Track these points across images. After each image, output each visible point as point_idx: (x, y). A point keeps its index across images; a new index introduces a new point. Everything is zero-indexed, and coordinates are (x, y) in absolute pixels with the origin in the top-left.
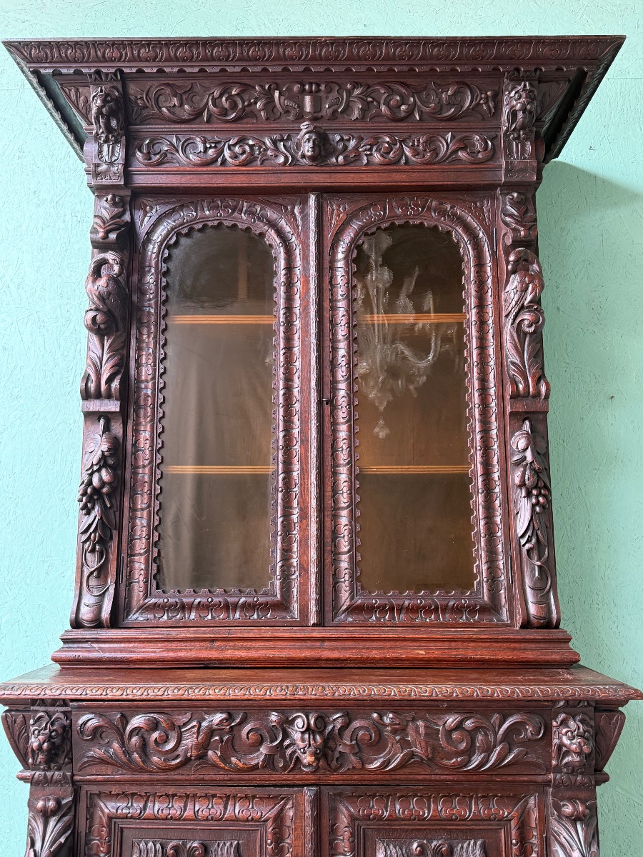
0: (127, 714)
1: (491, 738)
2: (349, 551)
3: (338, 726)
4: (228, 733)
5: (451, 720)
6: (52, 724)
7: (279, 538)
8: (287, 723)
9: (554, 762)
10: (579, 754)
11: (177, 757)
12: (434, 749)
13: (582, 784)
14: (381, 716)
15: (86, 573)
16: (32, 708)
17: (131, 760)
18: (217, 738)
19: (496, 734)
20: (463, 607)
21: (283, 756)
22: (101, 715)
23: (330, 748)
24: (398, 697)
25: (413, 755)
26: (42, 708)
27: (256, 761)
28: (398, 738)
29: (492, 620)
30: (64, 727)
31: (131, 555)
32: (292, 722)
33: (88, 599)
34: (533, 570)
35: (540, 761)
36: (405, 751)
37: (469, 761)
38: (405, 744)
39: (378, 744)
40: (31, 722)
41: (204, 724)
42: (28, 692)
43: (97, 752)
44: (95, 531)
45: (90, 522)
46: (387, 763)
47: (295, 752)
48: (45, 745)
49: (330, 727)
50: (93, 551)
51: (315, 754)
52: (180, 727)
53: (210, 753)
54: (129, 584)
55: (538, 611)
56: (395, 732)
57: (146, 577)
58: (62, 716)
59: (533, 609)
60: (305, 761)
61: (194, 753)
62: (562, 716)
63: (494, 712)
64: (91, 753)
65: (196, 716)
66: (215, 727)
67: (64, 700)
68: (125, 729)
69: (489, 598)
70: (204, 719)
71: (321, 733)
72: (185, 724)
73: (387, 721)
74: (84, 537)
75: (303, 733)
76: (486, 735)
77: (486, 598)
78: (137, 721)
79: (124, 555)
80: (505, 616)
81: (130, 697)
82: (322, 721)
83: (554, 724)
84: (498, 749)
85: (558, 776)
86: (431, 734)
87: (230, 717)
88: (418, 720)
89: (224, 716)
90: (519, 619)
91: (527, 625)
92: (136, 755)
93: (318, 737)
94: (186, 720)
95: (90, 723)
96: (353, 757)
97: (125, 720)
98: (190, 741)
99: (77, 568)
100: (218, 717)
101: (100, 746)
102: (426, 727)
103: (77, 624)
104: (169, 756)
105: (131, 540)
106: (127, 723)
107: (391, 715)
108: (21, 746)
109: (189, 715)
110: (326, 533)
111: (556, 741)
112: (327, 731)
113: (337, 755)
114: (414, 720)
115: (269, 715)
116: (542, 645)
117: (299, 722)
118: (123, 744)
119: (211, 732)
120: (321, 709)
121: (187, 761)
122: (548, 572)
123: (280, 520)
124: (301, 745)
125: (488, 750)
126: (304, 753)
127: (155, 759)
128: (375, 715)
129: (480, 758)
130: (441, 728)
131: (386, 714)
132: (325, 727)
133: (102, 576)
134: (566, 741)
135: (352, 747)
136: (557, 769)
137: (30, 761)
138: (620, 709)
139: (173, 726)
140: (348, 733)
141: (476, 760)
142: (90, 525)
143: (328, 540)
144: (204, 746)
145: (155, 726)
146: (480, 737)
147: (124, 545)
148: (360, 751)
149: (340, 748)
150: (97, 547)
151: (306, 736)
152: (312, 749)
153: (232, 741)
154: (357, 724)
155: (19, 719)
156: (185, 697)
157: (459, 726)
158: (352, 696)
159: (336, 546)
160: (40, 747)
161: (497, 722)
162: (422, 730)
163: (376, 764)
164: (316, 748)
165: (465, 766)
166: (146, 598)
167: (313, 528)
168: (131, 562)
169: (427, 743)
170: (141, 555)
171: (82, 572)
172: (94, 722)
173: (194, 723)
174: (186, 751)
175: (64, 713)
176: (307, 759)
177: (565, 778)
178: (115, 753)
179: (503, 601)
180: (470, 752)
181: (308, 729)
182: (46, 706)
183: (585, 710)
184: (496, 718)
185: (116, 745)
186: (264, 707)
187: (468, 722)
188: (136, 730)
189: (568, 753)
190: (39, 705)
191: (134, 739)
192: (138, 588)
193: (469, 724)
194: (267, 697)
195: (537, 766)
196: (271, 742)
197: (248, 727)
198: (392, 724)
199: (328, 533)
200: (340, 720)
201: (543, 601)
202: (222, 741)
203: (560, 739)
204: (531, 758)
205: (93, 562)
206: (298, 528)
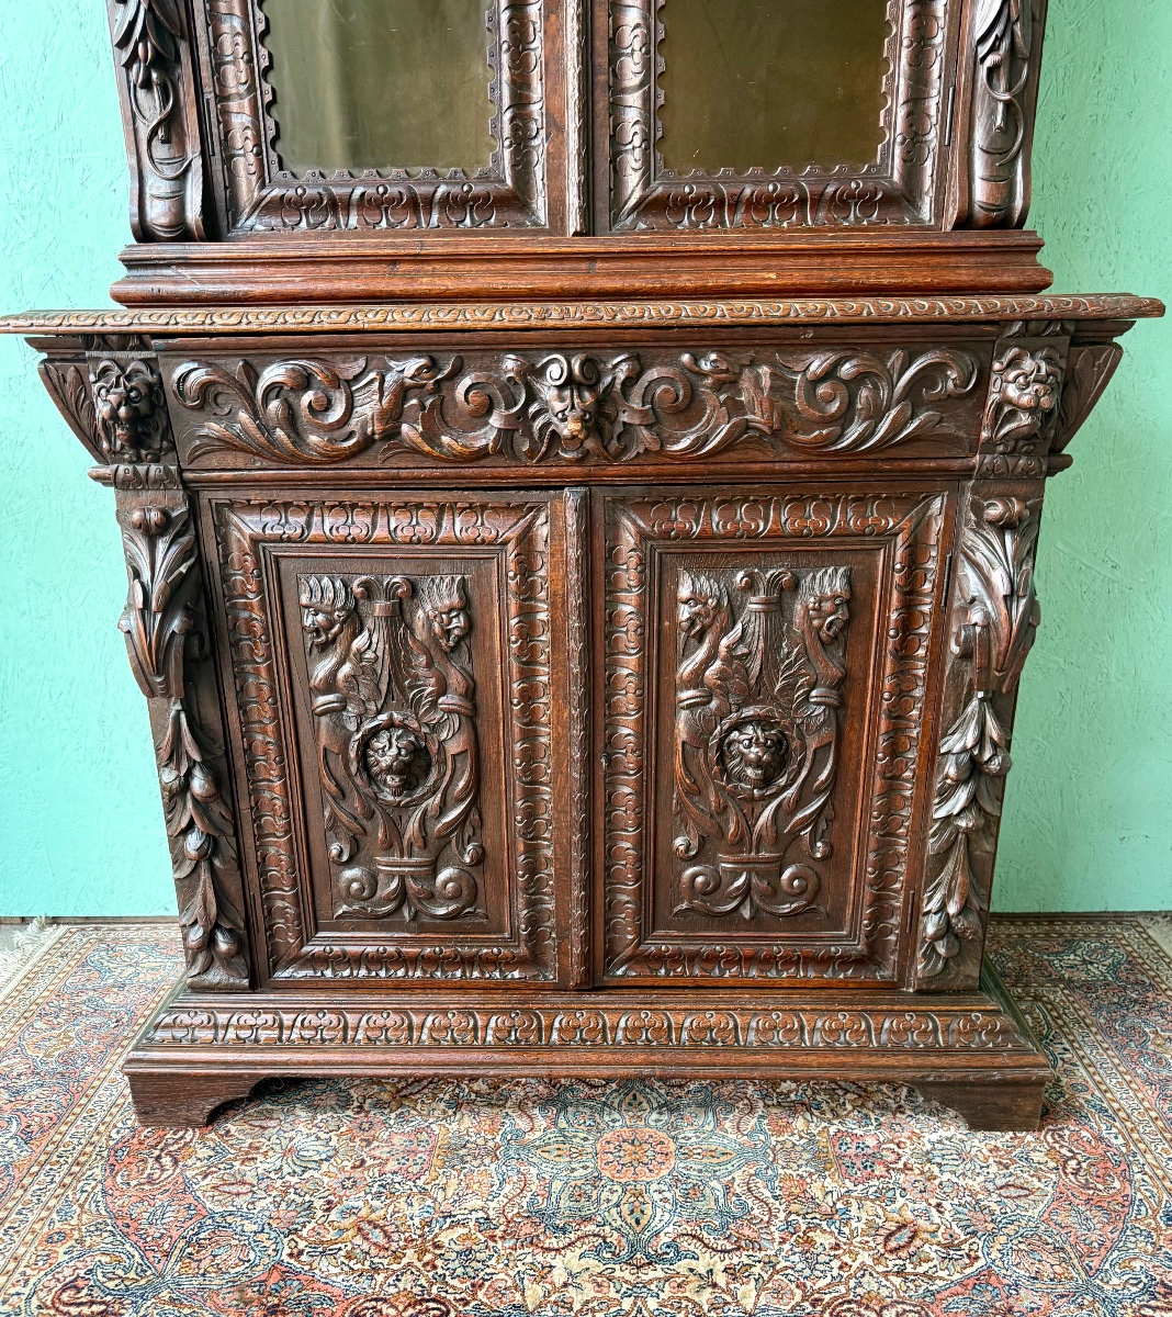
0: (255, 361)
1: (884, 394)
2: (642, 84)
3: (621, 376)
4: (431, 393)
5: (817, 364)
6: (128, 378)
7: (505, 58)
8: (532, 373)
9: (985, 435)
10: (1032, 410)
11: (351, 434)
12: (783, 415)
13: (1026, 471)
14: (696, 361)
15: (144, 134)
16: (87, 354)
17: (272, 442)
18: (414, 401)
19: (892, 387)
20: (852, 196)
21: (528, 433)
22: (209, 365)
23: (607, 417)
24: (728, 320)
25: (747, 426)
26: (106, 354)
27: (484, 442)
28: (722, 397)
29: (901, 221)
30: (150, 386)
31: (223, 98)
32: (541, 373)
33: (157, 185)
34: (993, 112)
35: (961, 434)
36: (734, 420)
37: (841, 436)
38: (735, 407)
39: (688, 410)
40: (92, 378)
41: (390, 379)
42: (72, 321)
43: (214, 428)
44: (144, 36)
45: (130, 17)
46: (705, 440)
47: (547, 424)
48: (122, 411)
49: (608, 379)
50: (147, 84)
51: (582, 420)
52: (349, 383)
53: (405, 428)
54: (228, 159)
55: (990, 194)
56: (719, 387)
57: (258, 144)
58: (142, 367)
59: (981, 192)
60: (566, 432)
61: (378, 428)
62: (1011, 354)
63: (895, 346)
64: (204, 432)
65: (374, 363)
66: (409, 381)
67: (140, 335)
68: (254, 389)
69: (902, 176)
70: (390, 369)
71: (592, 388)
72: (357, 378)
73: (706, 366)
74: (125, 55)
75: (560, 388)
76: (876, 388)
77: (896, 177)
78: (274, 373)
79: (209, 96)
80: (926, 211)
81: (254, 327)
82: (593, 367)
83: (997, 366)
84: (893, 412)
85: (988, 458)
86: (782, 387)
87: (433, 366)
88: (760, 366)
89: (423, 361)
90: (952, 214)
91: (965, 222)
92: (279, 433)
93: (587, 395)
94: (358, 371)
95: (193, 376)
96: (645, 432)
97: (253, 374)
98: (369, 407)
99: (125, 123)
100: (412, 365)
101: (218, 418)
102: (773, 375)
103: (144, 233)
104: (337, 434)
105: (218, 66)
106: (257, 377)
107: (713, 356)
108: (85, 423)
109: (362, 362)
110: (598, 44)
111: (994, 397)
112: (601, 387)
113: (619, 429)
114: (753, 364)
115: (500, 361)
116: (987, 259)
117: (554, 371)
118: (255, 415)
119: (403, 392)
120: (591, 345)
121: (367, 443)
122: (1020, 112)
123: (505, 16)
124: (558, 406)
125: (876, 415)
126: (564, 420)
127: (313, 439)
128: (686, 358)
129: (860, 429)
130: (799, 378)
131: (704, 356)
132: (599, 381)
133: (174, 139)
134: (1012, 392)
135: (643, 413)
136: (990, 445)
137: (105, 445)
138: (1115, 340)
139: (336, 382)
140: (638, 390)
141: (854, 432)
142: (132, 24)
143: (602, 60)
144: (393, 416)
145: (305, 381)
146: (864, 393)
147: (206, 73)
148: (657, 422)
149: (624, 418)
150: (154, 75)
151: (567, 393)
152: (578, 412)
153: (440, 407)
154: (653, 374)
155: (70, 375)
156: (352, 325)
157: (830, 374)
158: (646, 320)
159: (616, 75)
160: (114, 414)
161: (897, 366)
162: (766, 382)
163: (685, 443)
164: (585, 411)
165: (834, 443)
166: (263, 186)
167: (572, 28)
168: (225, 113)
169: (772, 404)
170: (241, 97)
171: (135, 130)
172: (199, 376)
173: (372, 375)
174: (364, 426)
175: (144, 361)
176: (569, 428)
177: (999, 461)
178: (244, 429)
179: (927, 182)
180: (845, 418)
181: (570, 382)
182: (111, 349)
183: (1053, 340)
184: (896, 357)
185: (243, 416)
186: (492, 343)
187: (847, 366)
188: (274, 389)
189: (1012, 415)
190: (97, 349)
191: (274, 405)
192: (245, 165)
193: (847, 369)
194: (496, 324)
195: (954, 441)
196: (507, 408)
197: (467, 381)
198: (716, 371)
199: (601, 45)
200: (624, 367)
201: (1002, 176)
202: (423, 407)
203: (1002, 391)
204: (948, 428)
205: (152, 107)
206: (540, 35)
